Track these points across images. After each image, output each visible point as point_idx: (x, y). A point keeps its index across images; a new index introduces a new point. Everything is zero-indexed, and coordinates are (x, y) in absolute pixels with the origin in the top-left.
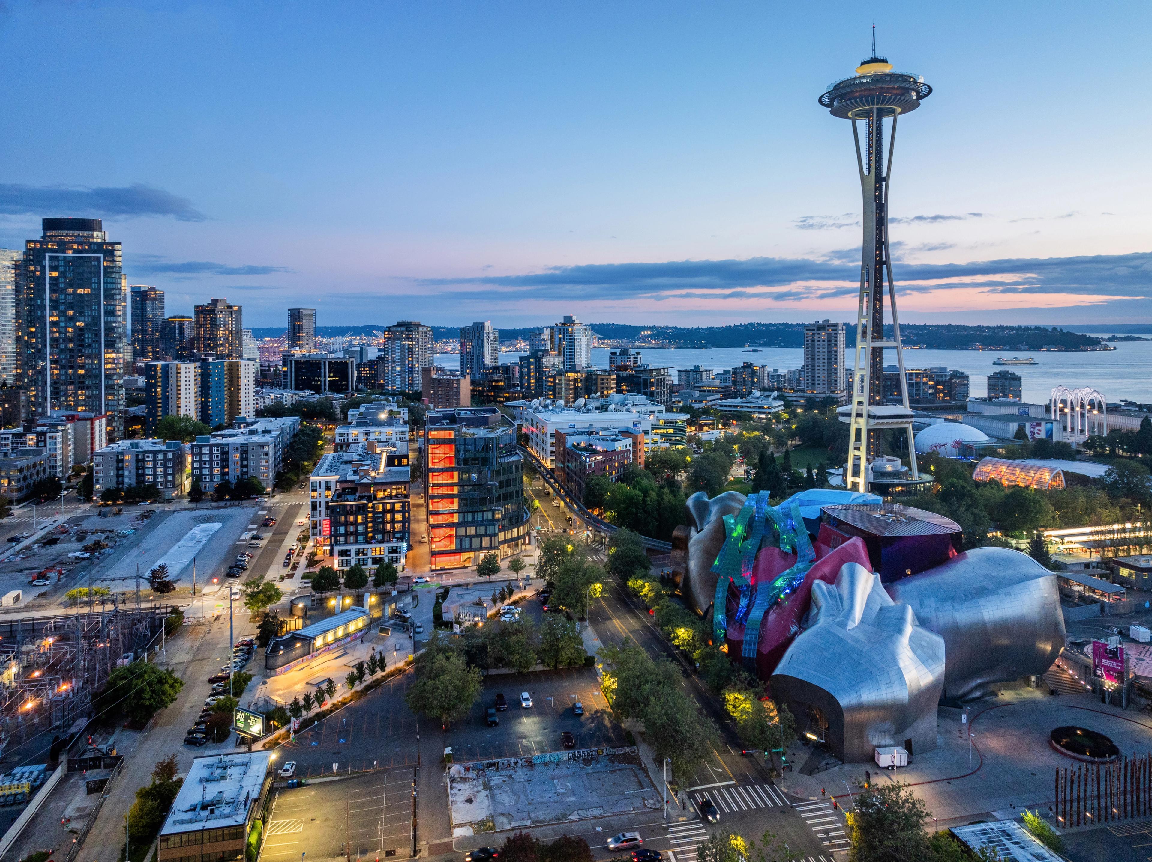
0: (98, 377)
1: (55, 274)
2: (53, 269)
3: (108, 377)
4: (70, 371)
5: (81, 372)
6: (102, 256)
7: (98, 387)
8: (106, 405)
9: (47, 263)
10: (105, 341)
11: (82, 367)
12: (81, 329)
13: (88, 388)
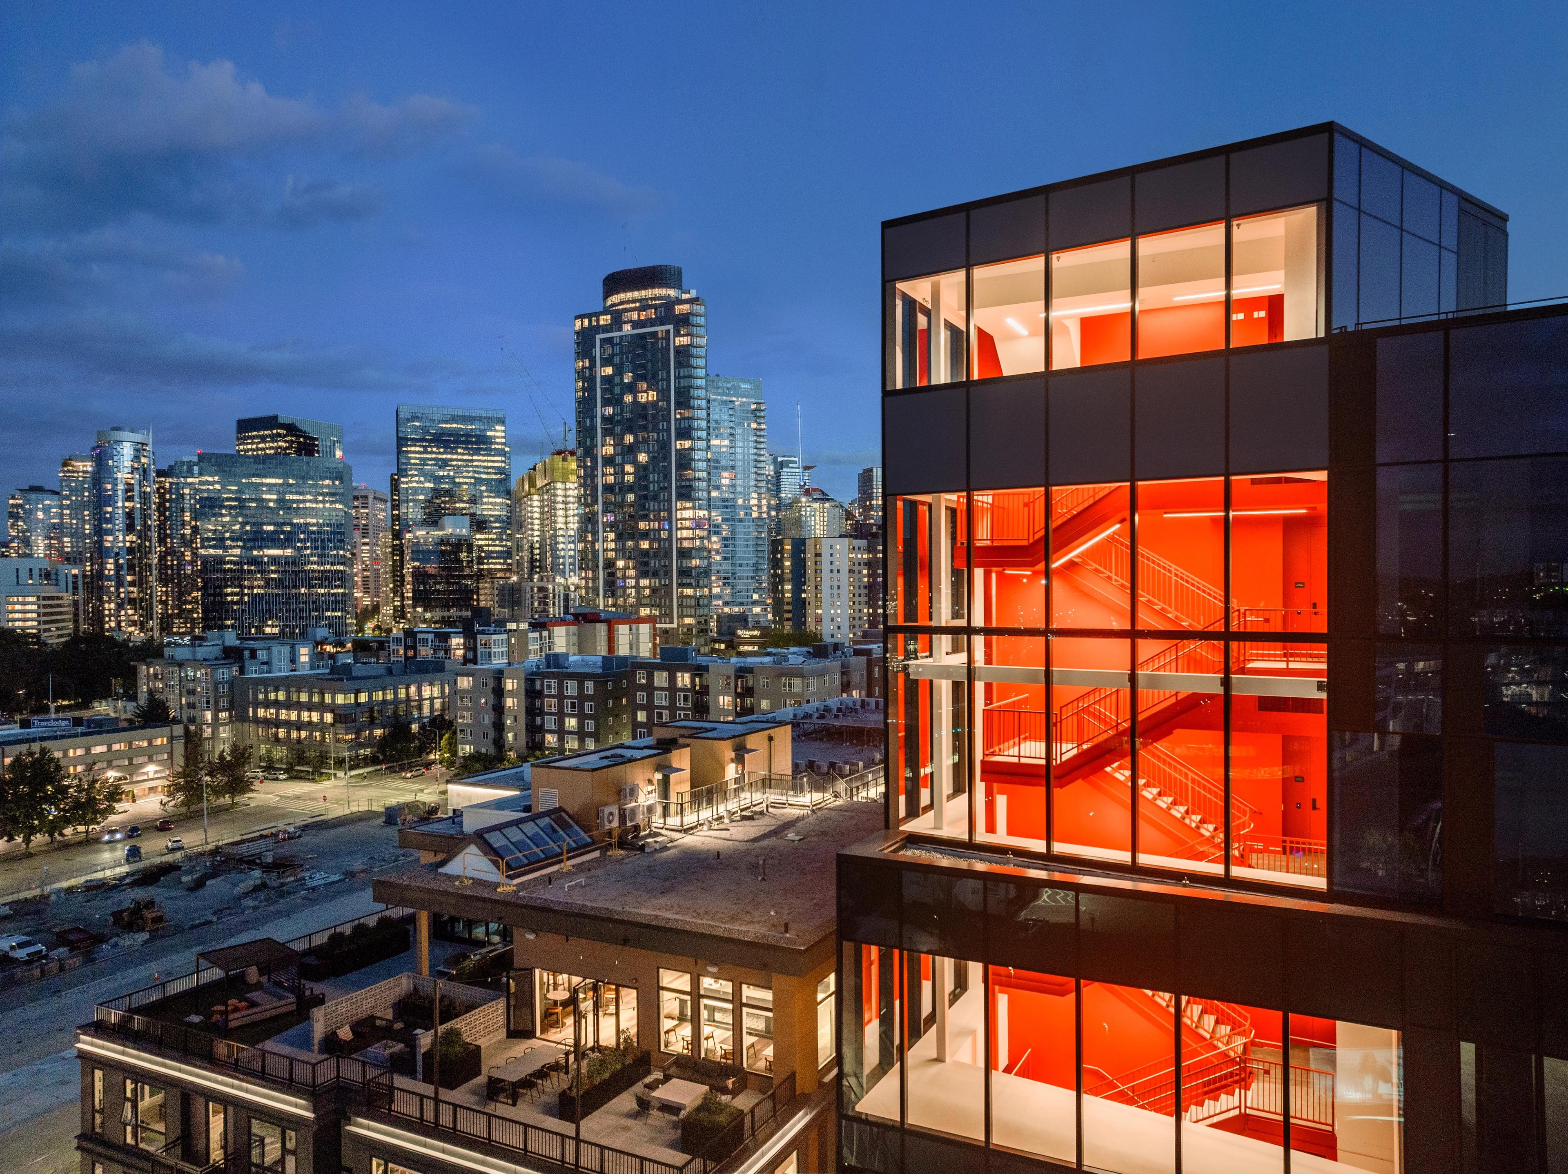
0: (668, 554)
1: (609, 371)
2: (606, 362)
3: (684, 554)
4: (630, 543)
5: (645, 545)
6: (671, 327)
7: (668, 573)
8: (679, 606)
9: (597, 352)
10: (677, 487)
11: (645, 535)
12: (645, 467)
13: (655, 575)
